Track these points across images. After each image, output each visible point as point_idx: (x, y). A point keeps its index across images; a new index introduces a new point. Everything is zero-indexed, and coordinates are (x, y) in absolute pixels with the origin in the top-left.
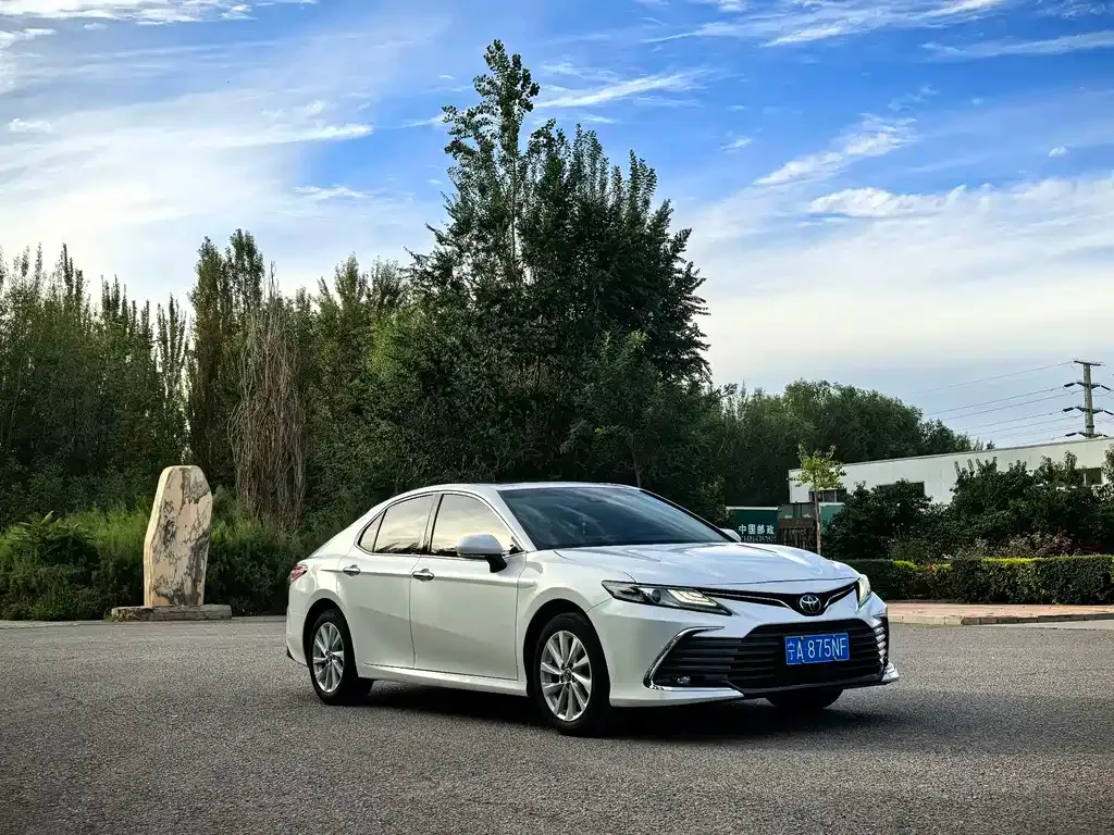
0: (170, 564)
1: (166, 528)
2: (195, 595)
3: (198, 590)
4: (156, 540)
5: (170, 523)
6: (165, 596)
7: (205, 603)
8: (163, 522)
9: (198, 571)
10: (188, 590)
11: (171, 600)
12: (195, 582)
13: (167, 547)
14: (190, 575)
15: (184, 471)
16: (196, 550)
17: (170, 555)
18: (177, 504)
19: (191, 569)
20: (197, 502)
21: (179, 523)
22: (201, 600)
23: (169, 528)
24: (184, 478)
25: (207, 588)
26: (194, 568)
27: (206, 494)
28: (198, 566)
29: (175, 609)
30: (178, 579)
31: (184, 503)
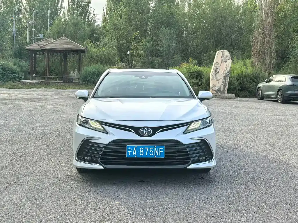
0: (217, 81)
1: (216, 70)
2: (224, 90)
3: (225, 89)
4: (213, 73)
5: (217, 68)
6: (215, 90)
7: (227, 93)
8: (215, 68)
9: (226, 83)
10: (222, 89)
11: (217, 92)
12: (224, 87)
13: (216, 76)
14: (223, 84)
15: (223, 52)
16: (225, 77)
17: (217, 78)
18: (220, 63)
19: (223, 83)
20: (226, 62)
21: (220, 68)
22: (226, 92)
23: (217, 70)
24: (222, 54)
25: (229, 89)
26: (224, 82)
27: (229, 59)
28: (226, 81)
29: (217, 95)
30: (219, 85)
31: (222, 62)
